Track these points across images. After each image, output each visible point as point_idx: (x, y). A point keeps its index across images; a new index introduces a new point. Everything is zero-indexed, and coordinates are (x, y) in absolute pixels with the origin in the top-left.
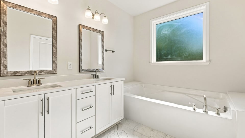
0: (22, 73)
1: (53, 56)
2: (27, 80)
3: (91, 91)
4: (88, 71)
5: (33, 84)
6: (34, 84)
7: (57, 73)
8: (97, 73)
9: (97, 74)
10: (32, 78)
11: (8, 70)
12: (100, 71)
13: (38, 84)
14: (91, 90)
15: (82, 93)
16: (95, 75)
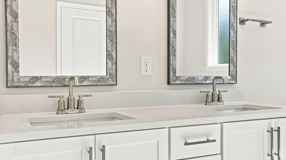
0: (45, 80)
1: (108, 41)
2: (55, 97)
3: (210, 139)
4: (191, 82)
5: (68, 109)
6: (70, 110)
7: (116, 85)
8: (218, 88)
9: (217, 90)
10: (64, 93)
11: (21, 74)
12: (226, 82)
13: (77, 108)
14: (208, 135)
15: (186, 144)
16: (211, 93)
